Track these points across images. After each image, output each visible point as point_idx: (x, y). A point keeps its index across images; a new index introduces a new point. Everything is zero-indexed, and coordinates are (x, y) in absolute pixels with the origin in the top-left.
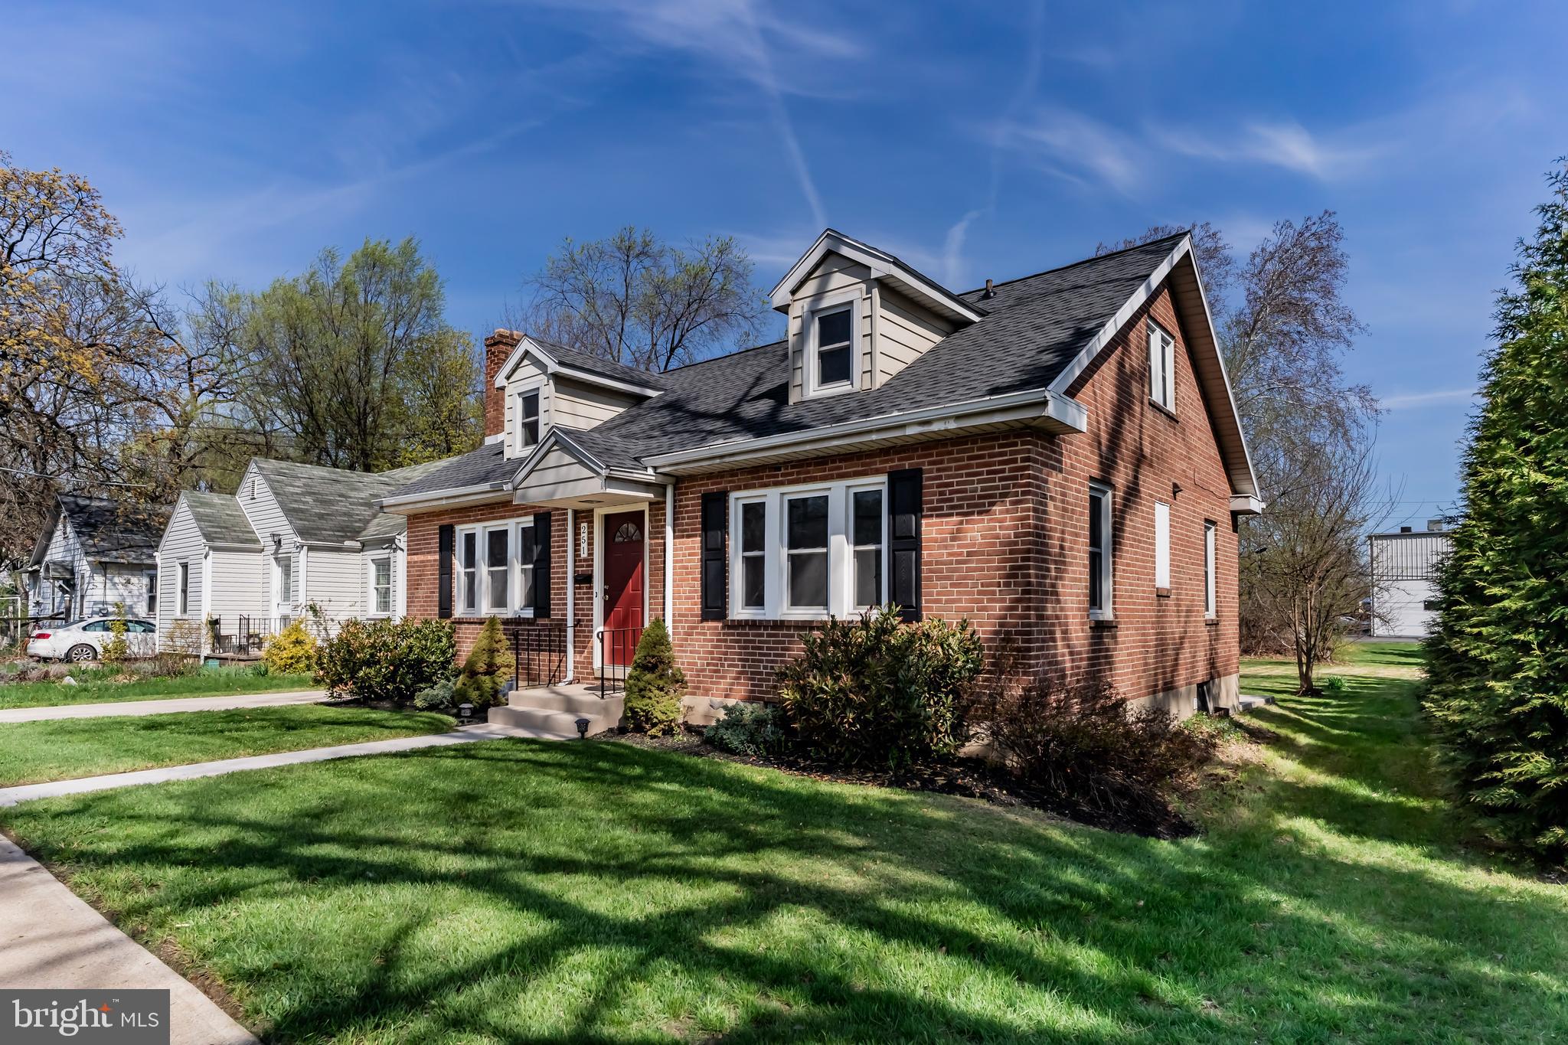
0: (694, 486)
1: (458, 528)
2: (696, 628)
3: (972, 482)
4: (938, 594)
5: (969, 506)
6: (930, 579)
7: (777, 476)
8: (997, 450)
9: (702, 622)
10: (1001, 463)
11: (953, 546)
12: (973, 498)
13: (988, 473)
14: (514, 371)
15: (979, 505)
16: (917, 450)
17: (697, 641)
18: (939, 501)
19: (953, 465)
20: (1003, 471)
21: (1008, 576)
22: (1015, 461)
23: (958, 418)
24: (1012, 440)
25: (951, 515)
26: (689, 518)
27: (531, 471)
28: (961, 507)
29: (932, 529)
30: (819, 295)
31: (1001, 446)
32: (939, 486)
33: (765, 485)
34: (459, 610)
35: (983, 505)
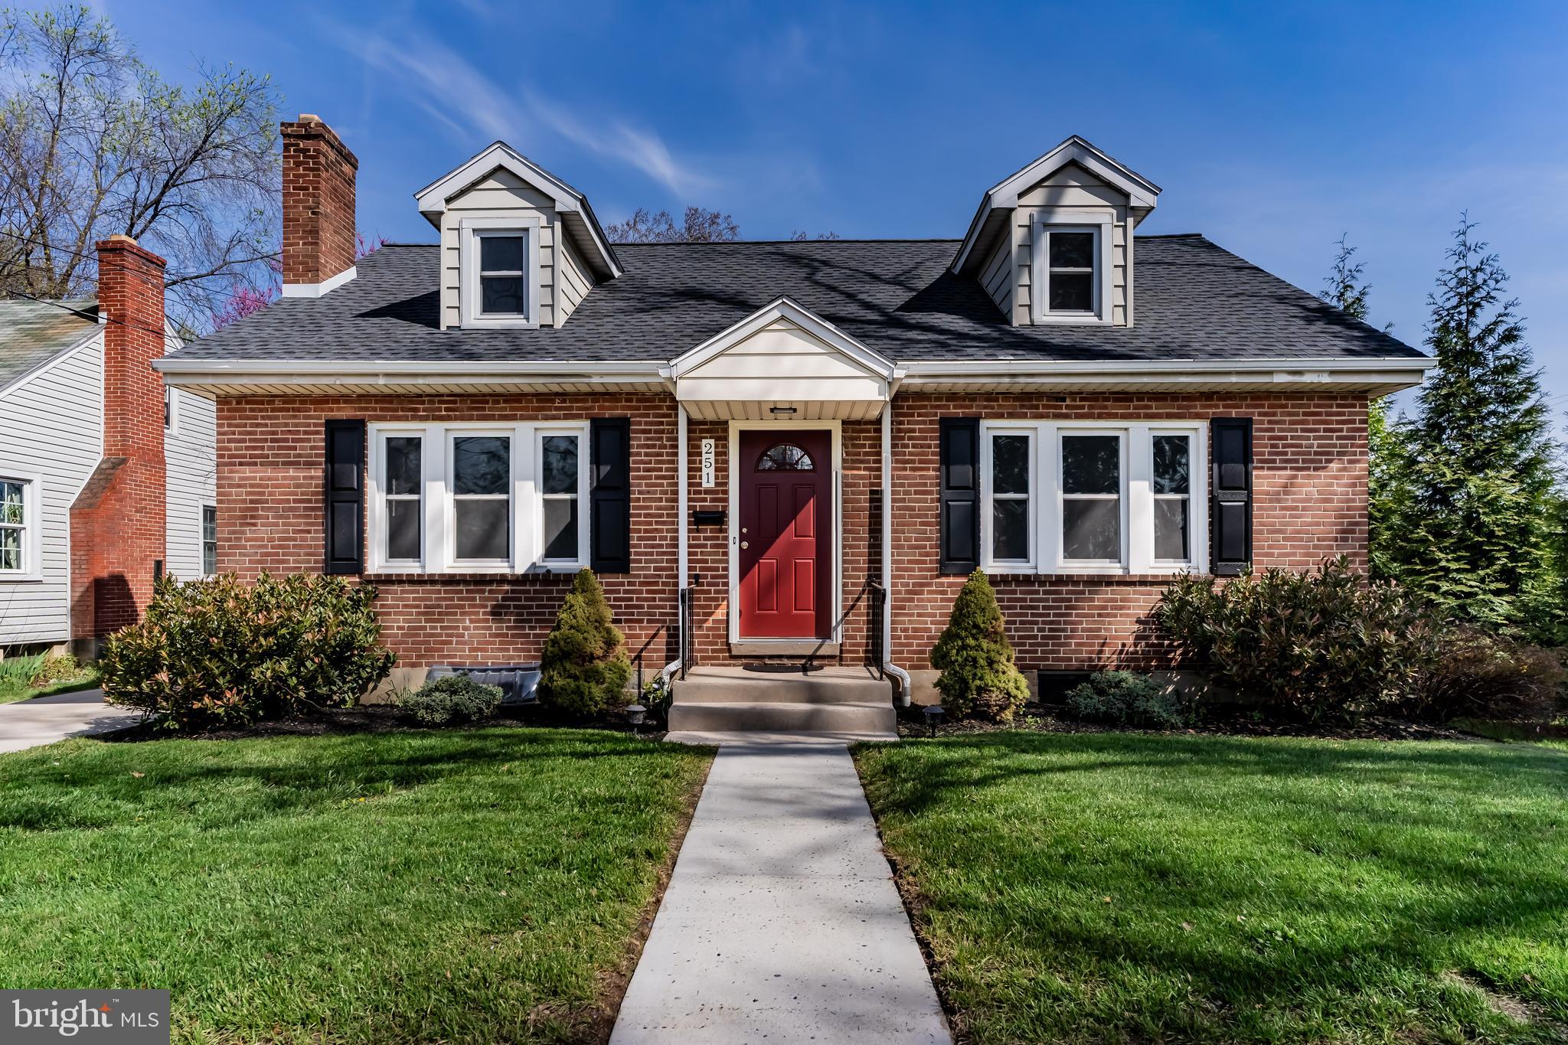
0: (925, 407)
1: (372, 428)
2: (929, 585)
3: (1308, 438)
4: (1270, 547)
5: (1304, 461)
6: (1261, 532)
7: (1061, 407)
8: (1335, 409)
9: (938, 577)
10: (1338, 422)
11: (1287, 500)
12: (1309, 453)
13: (1325, 430)
14: (462, 193)
15: (1316, 462)
16: (1245, 399)
17: (929, 600)
18: (1270, 453)
19: (1287, 418)
20: (1341, 430)
21: (1344, 531)
22: (1353, 422)
23: (1332, 373)
24: (1350, 402)
25: (1285, 468)
26: (914, 446)
27: (721, 354)
28: (1296, 461)
29: (1263, 481)
30: (1049, 207)
31: (1338, 406)
32: (1270, 438)
33: (1041, 416)
34: (377, 560)
35: (1320, 461)
